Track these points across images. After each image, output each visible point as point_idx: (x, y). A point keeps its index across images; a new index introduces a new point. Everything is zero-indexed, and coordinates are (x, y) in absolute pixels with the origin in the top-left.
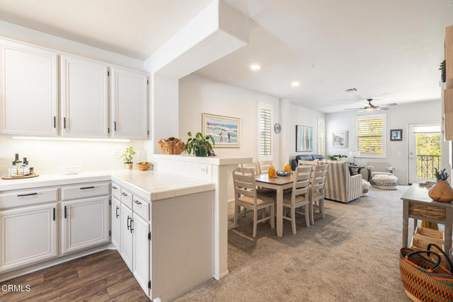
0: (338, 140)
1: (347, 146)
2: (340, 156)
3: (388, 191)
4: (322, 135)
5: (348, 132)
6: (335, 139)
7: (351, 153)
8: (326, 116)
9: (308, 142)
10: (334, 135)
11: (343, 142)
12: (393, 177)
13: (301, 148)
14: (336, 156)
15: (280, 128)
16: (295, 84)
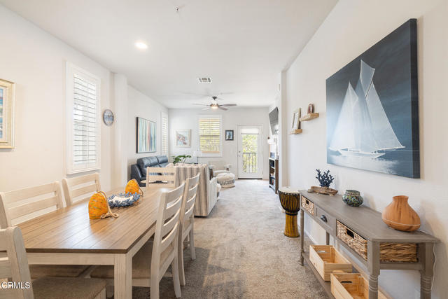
0: (182, 139)
1: (190, 145)
2: (184, 157)
3: (230, 189)
4: (165, 133)
5: (191, 131)
6: (179, 137)
7: (195, 152)
8: (170, 111)
9: (151, 140)
10: (177, 134)
11: (186, 141)
12: (231, 175)
13: (142, 147)
14: (180, 156)
15: (112, 118)
16: (141, 45)
